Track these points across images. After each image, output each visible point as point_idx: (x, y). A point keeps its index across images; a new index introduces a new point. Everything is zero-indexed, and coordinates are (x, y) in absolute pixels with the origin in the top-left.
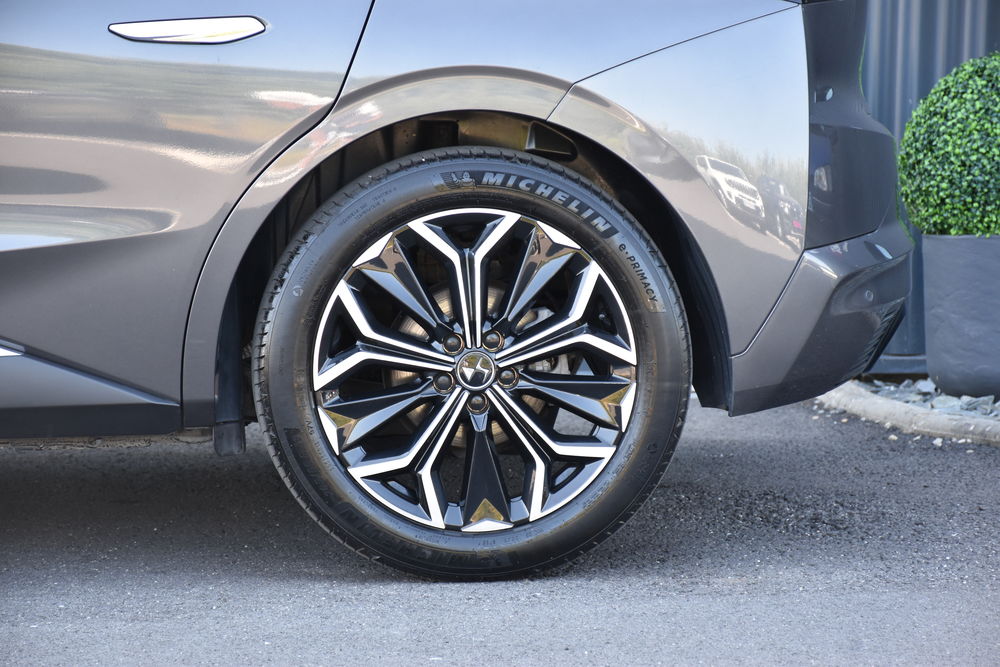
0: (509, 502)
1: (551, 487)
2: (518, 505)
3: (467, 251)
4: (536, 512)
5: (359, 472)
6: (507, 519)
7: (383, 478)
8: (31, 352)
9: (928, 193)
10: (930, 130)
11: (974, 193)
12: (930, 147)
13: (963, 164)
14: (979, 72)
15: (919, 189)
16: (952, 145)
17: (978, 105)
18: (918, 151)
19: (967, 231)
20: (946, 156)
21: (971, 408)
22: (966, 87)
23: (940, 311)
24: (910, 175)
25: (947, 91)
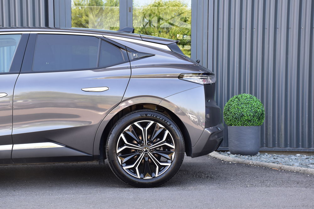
0: (152, 174)
1: (159, 171)
2: (153, 174)
3: (144, 128)
4: (157, 175)
5: (125, 168)
6: (151, 177)
7: (129, 169)
8: (67, 146)
9: (228, 118)
10: (229, 108)
11: (236, 119)
12: (229, 110)
13: (234, 113)
14: (237, 98)
15: (227, 118)
16: (232, 110)
17: (237, 103)
18: (226, 111)
19: (235, 125)
20: (231, 112)
21: (236, 157)
22: (234, 100)
23: (231, 139)
24: (225, 115)
25: (231, 101)
